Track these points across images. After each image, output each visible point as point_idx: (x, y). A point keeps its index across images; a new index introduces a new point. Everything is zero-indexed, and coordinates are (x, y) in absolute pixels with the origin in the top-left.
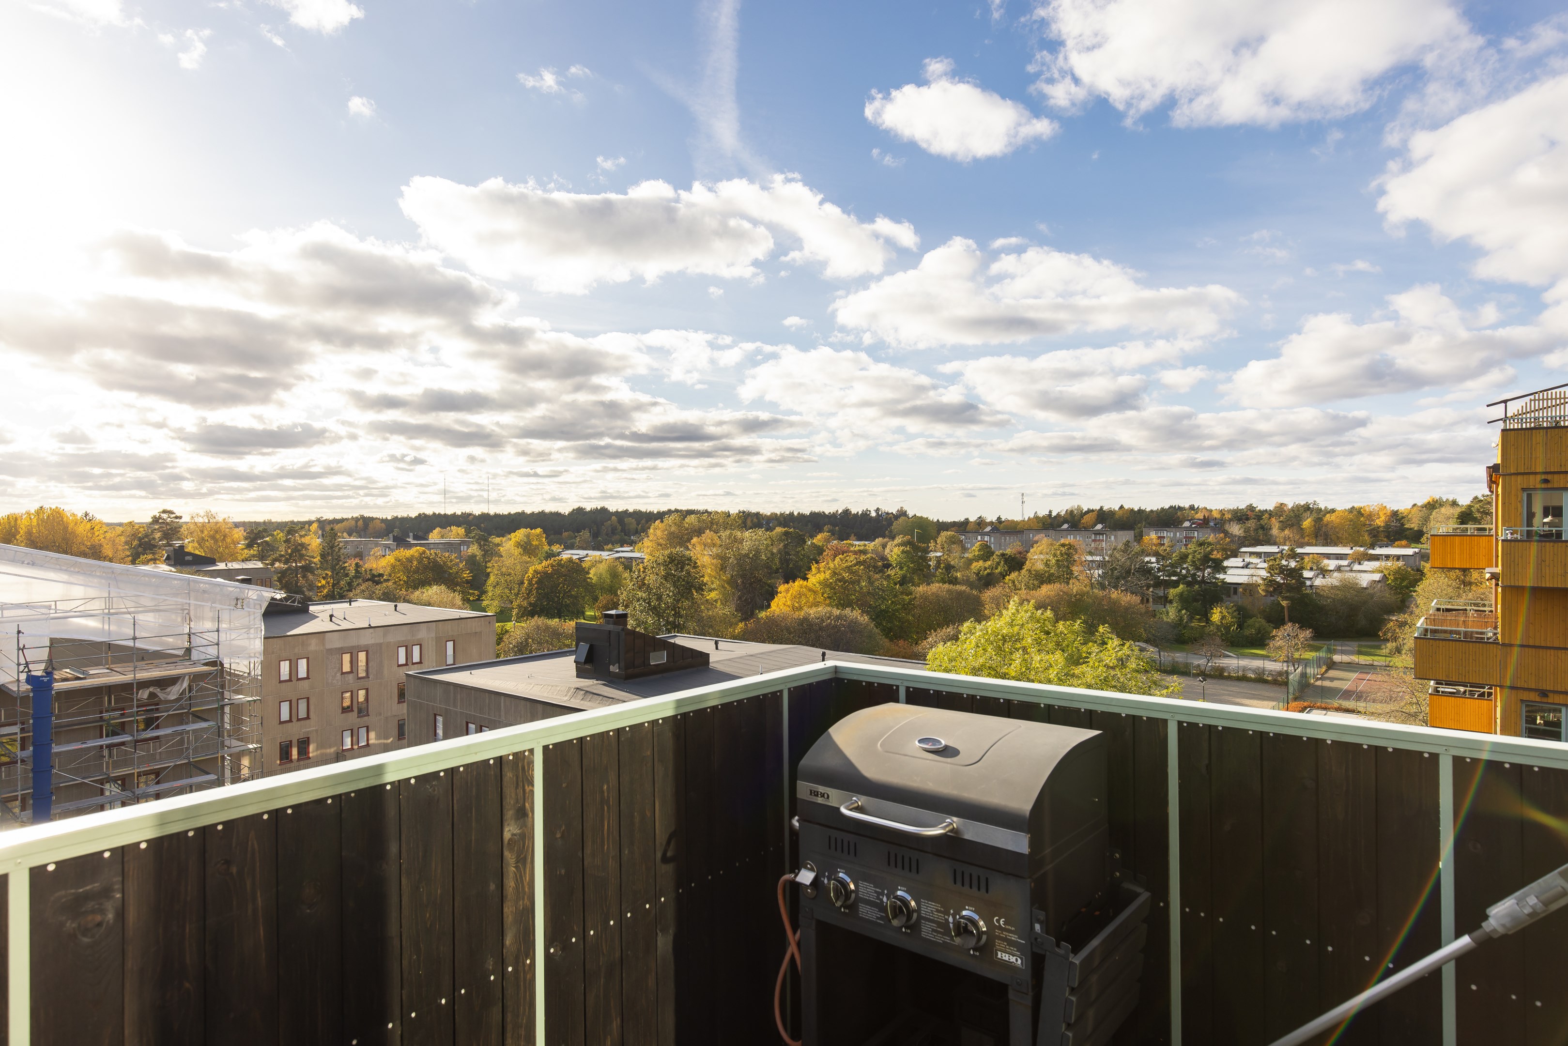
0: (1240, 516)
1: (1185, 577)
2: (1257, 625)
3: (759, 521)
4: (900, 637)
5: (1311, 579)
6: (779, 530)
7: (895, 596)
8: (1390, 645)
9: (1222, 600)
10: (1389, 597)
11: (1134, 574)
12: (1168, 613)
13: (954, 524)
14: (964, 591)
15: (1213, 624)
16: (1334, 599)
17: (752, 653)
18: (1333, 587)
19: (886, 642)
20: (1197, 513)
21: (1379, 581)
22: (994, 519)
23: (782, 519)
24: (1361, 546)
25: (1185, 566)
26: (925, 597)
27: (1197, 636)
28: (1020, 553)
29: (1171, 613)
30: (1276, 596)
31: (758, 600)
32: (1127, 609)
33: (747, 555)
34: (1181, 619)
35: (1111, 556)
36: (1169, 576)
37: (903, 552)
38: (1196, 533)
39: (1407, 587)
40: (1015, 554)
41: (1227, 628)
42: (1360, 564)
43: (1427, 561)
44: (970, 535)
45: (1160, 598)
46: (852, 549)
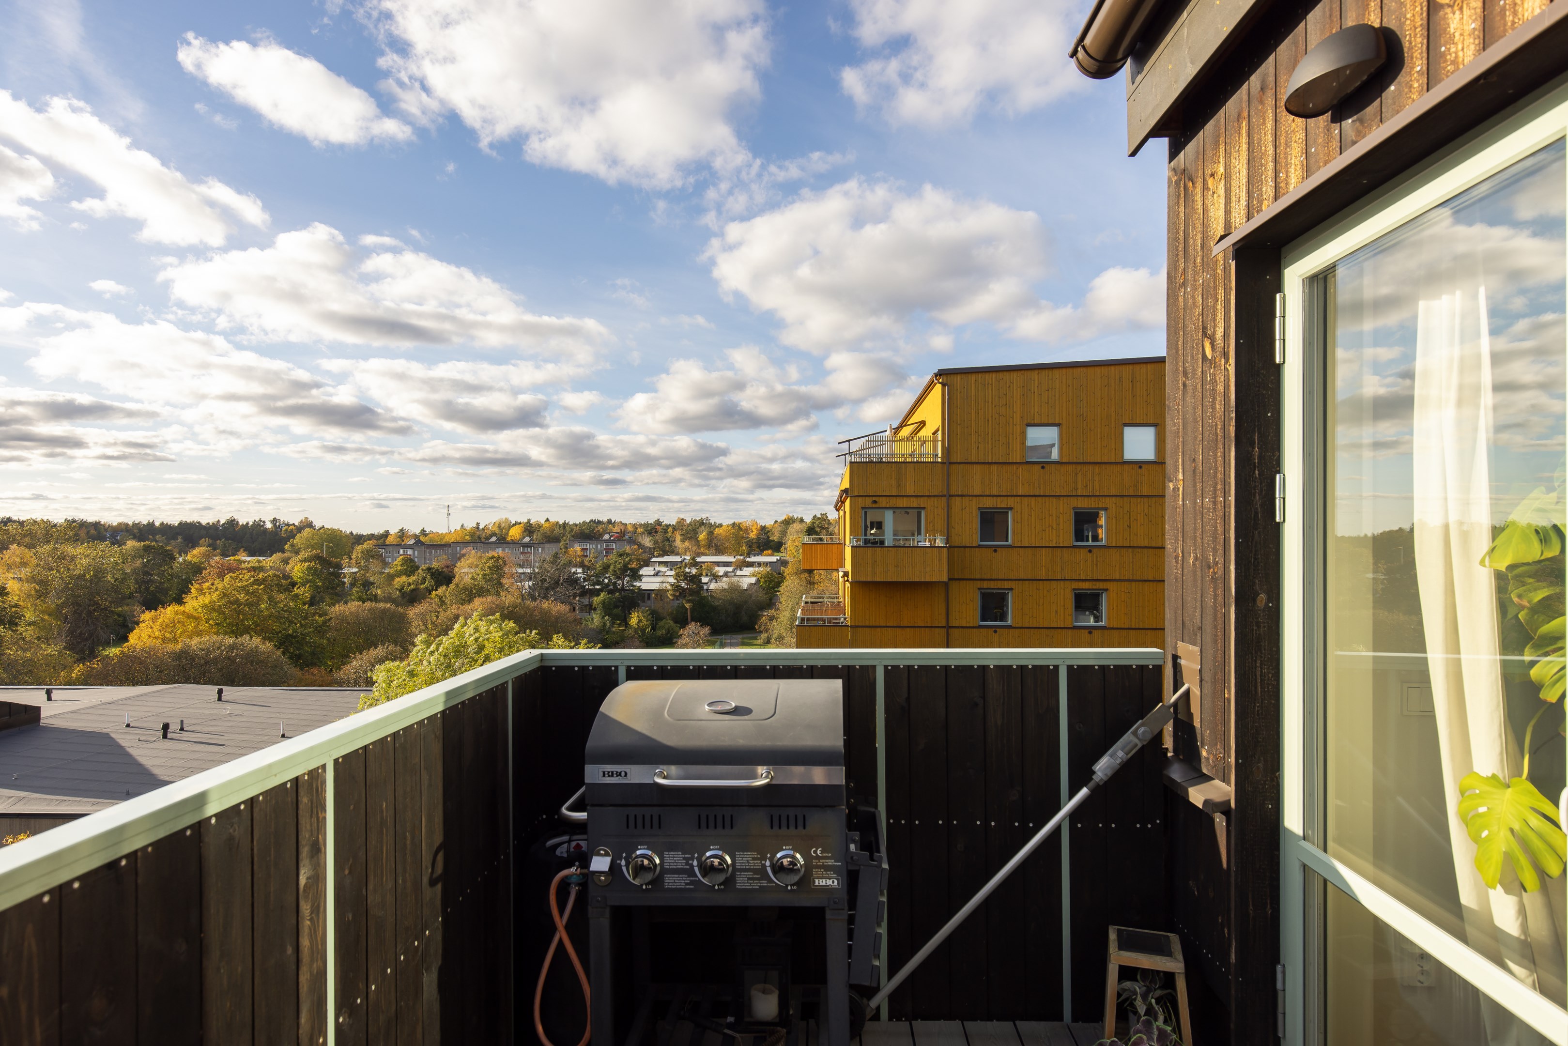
0: (652, 529)
1: (607, 585)
2: (667, 626)
3: (99, 533)
4: (313, 664)
5: (707, 583)
6: (131, 544)
7: (306, 618)
8: (764, 636)
9: (638, 605)
10: (762, 596)
11: (562, 584)
12: (593, 619)
13: (372, 537)
14: (389, 609)
15: (631, 627)
16: (723, 600)
17: (109, 700)
18: (724, 590)
19: (296, 672)
20: (614, 527)
21: (755, 584)
22: (418, 531)
23: (136, 531)
24: (741, 555)
25: (607, 575)
26: (343, 619)
27: (618, 639)
28: (448, 567)
29: (596, 620)
30: (681, 600)
31: (101, 632)
32: (557, 618)
33: (81, 577)
34: (604, 625)
35: (540, 568)
36: (594, 585)
37: (309, 568)
38: (614, 545)
39: (773, 588)
40: (443, 568)
41: (643, 630)
42: (741, 570)
43: (785, 566)
44: (391, 548)
45: (586, 606)
46: (243, 566)
